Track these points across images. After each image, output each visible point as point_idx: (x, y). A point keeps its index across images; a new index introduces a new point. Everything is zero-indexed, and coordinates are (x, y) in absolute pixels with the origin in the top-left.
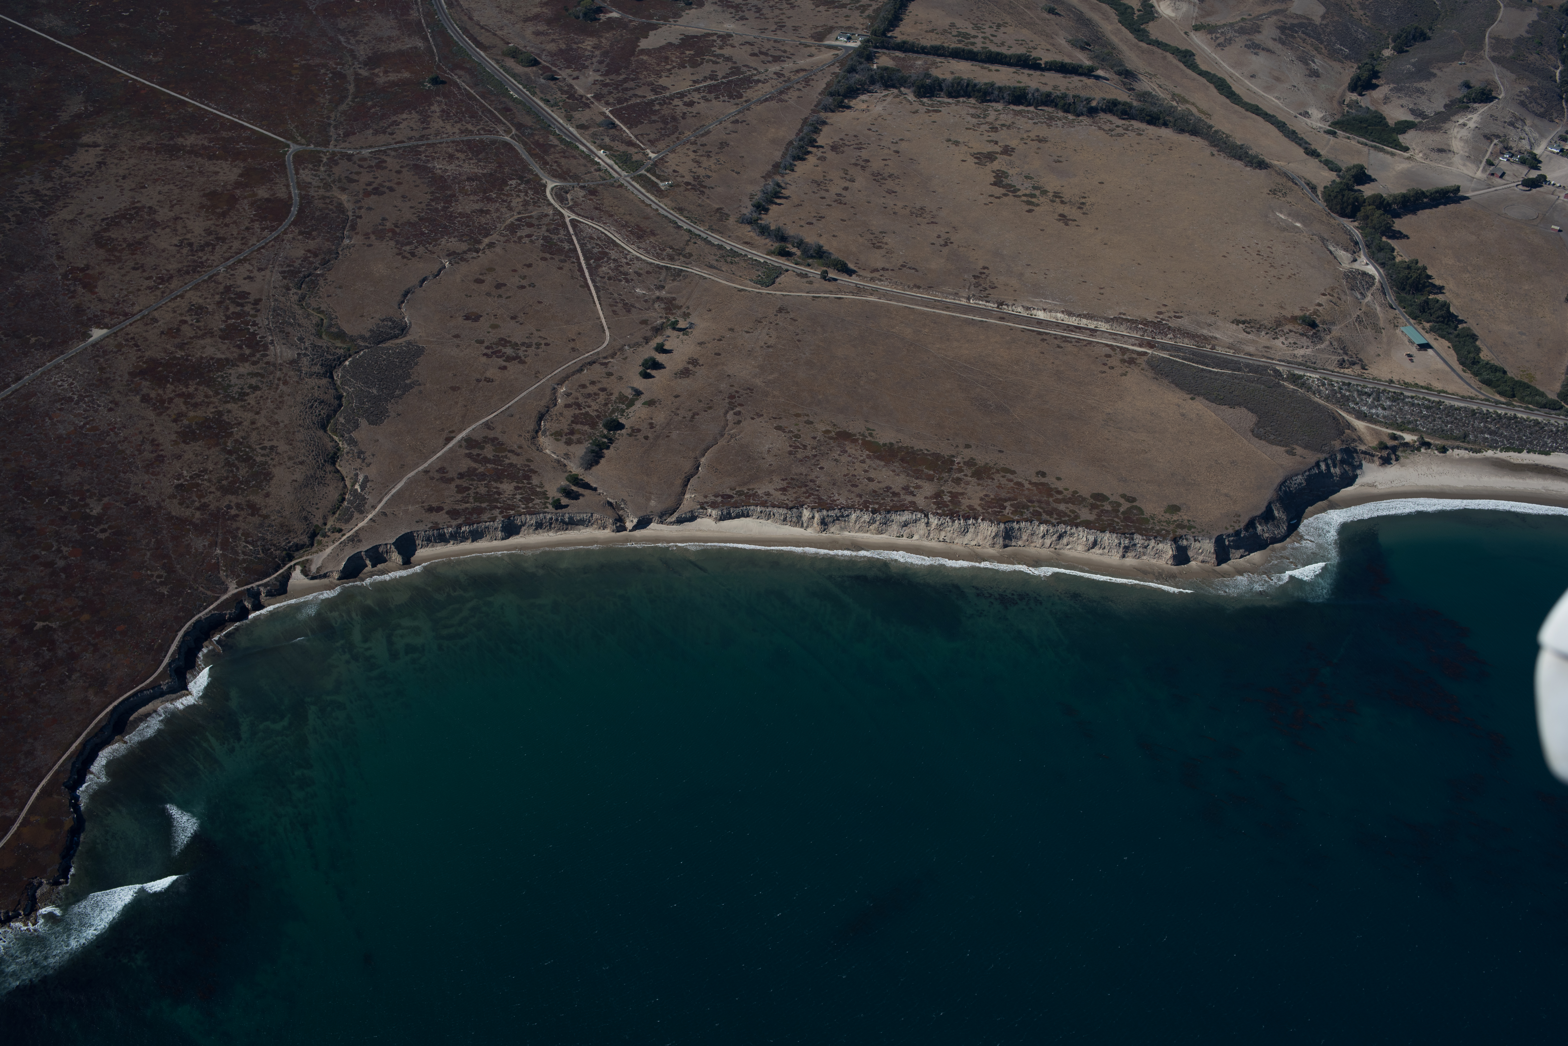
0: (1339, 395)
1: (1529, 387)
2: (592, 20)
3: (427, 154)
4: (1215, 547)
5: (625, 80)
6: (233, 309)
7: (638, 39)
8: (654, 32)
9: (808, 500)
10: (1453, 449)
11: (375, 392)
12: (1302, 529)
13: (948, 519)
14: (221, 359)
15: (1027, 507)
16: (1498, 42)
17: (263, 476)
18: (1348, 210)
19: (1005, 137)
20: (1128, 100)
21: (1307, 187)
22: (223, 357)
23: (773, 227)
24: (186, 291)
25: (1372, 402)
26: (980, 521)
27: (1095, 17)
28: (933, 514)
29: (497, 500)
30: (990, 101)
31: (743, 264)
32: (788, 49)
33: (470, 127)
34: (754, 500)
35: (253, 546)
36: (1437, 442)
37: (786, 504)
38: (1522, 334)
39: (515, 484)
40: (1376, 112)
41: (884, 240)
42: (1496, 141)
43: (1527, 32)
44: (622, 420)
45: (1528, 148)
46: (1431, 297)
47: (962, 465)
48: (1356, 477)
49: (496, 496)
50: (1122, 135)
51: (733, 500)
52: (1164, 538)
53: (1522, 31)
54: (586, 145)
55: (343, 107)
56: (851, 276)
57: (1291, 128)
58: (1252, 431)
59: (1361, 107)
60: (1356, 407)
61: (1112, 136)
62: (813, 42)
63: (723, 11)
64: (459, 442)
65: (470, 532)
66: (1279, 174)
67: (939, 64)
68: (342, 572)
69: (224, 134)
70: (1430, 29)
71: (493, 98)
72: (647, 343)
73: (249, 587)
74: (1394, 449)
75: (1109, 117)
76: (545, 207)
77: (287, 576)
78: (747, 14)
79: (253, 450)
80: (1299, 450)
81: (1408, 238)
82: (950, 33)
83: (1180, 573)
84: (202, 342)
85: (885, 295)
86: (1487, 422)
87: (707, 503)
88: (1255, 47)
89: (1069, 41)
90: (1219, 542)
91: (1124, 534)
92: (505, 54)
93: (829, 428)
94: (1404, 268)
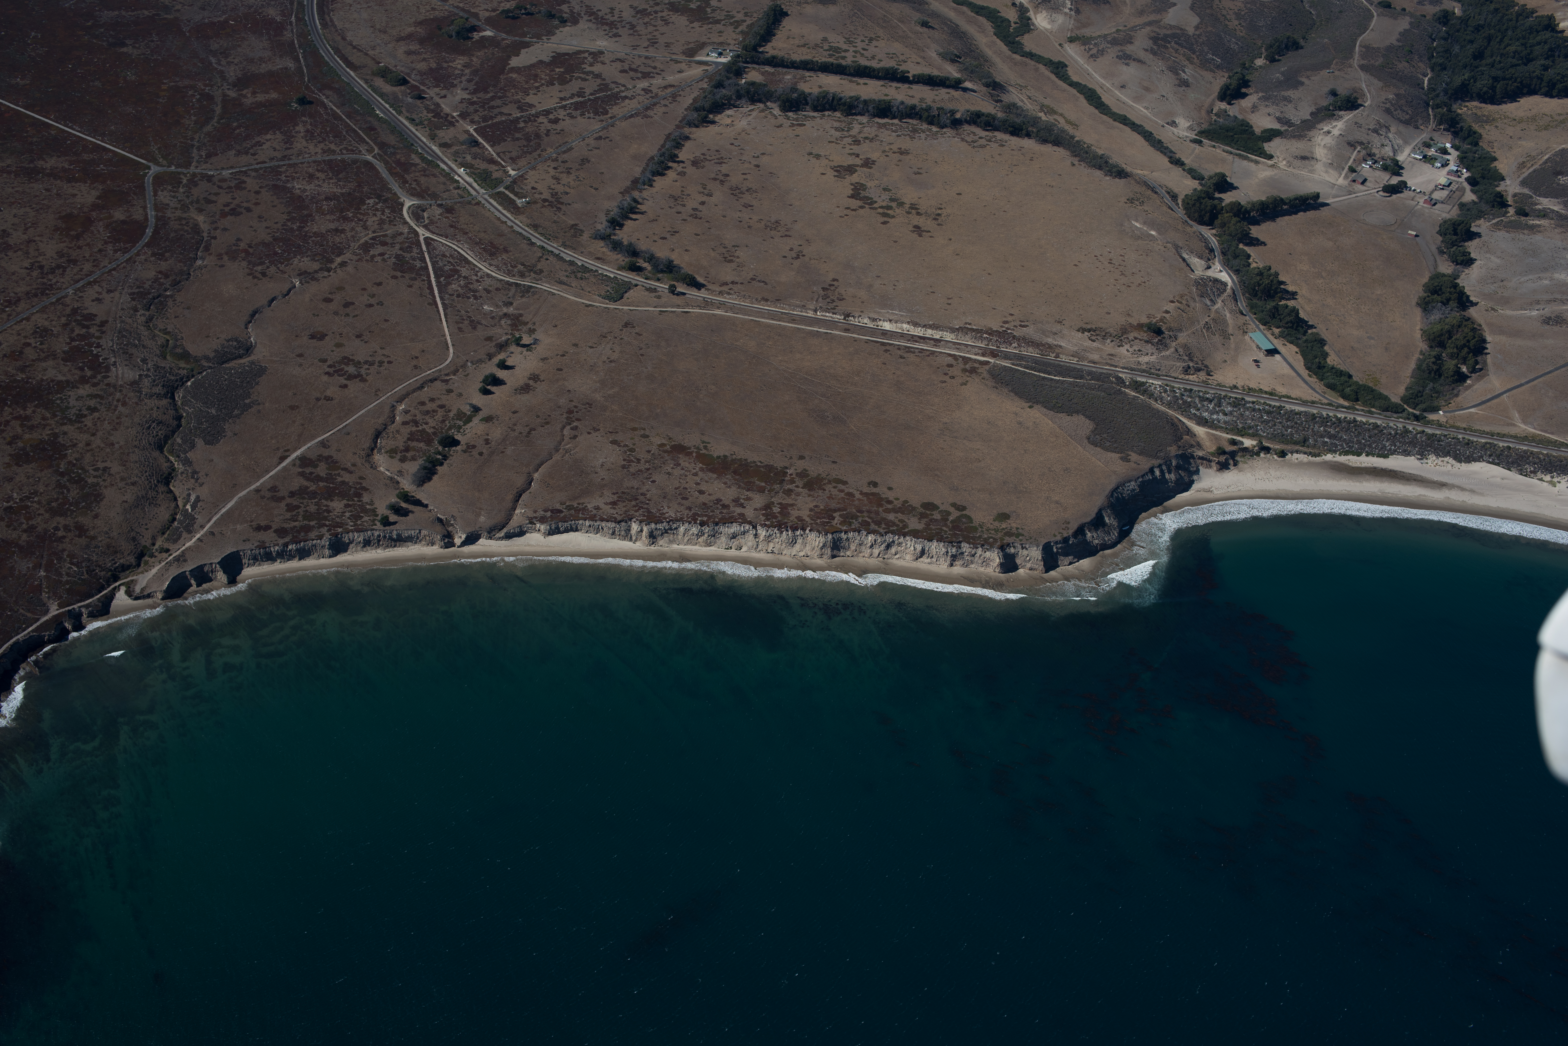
0: (1180, 402)
1: (1373, 391)
2: (464, 39)
3: (288, 174)
4: (1043, 554)
5: (493, 98)
6: (78, 331)
7: (509, 58)
8: (526, 50)
9: (637, 514)
10: (1292, 453)
11: (214, 412)
12: (1133, 535)
13: (776, 530)
14: (62, 381)
15: (856, 517)
16: (1368, 50)
17: (94, 497)
18: (1206, 218)
19: (867, 150)
20: (993, 112)
21: (1167, 196)
22: (64, 379)
23: (626, 243)
24: (33, 314)
25: (1214, 408)
26: (807, 531)
27: (971, 29)
28: (761, 525)
29: (326, 518)
30: (855, 114)
31: (593, 279)
32: (658, 65)
33: (333, 147)
34: (583, 514)
35: (78, 567)
36: (1277, 447)
37: (615, 518)
38: (1370, 338)
39: (345, 502)
40: (1243, 120)
41: (736, 254)
42: (1359, 148)
43: (1398, 40)
44: (458, 437)
45: (1391, 154)
46: (1283, 302)
47: (794, 476)
48: (1192, 482)
49: (326, 514)
50: (984, 146)
51: (562, 515)
52: (991, 546)
53: (1393, 40)
54: (447, 163)
55: (208, 128)
56: (700, 290)
57: (1157, 137)
58: (1088, 438)
59: (1229, 115)
60: (1198, 413)
61: (974, 147)
62: (684, 58)
63: (597, 29)
64: (293, 460)
65: (297, 550)
66: (1138, 183)
67: (808, 79)
68: (166, 591)
69: (85, 156)
70: (1304, 38)
71: (359, 118)
72: (490, 359)
73: (70, 608)
74: (1233, 454)
75: (973, 128)
76: (401, 226)
77: (111, 597)
78: (620, 31)
79: (86, 471)
80: (1134, 457)
81: (1265, 245)
82: (822, 47)
83: (1008, 581)
84: (44, 364)
85: (732, 308)
86: (1326, 426)
87: (536, 518)
88: (1126, 58)
89: (939, 54)
90: (1047, 549)
91: (951, 542)
92: (374, 74)
93: (664, 441)
94: (1257, 275)
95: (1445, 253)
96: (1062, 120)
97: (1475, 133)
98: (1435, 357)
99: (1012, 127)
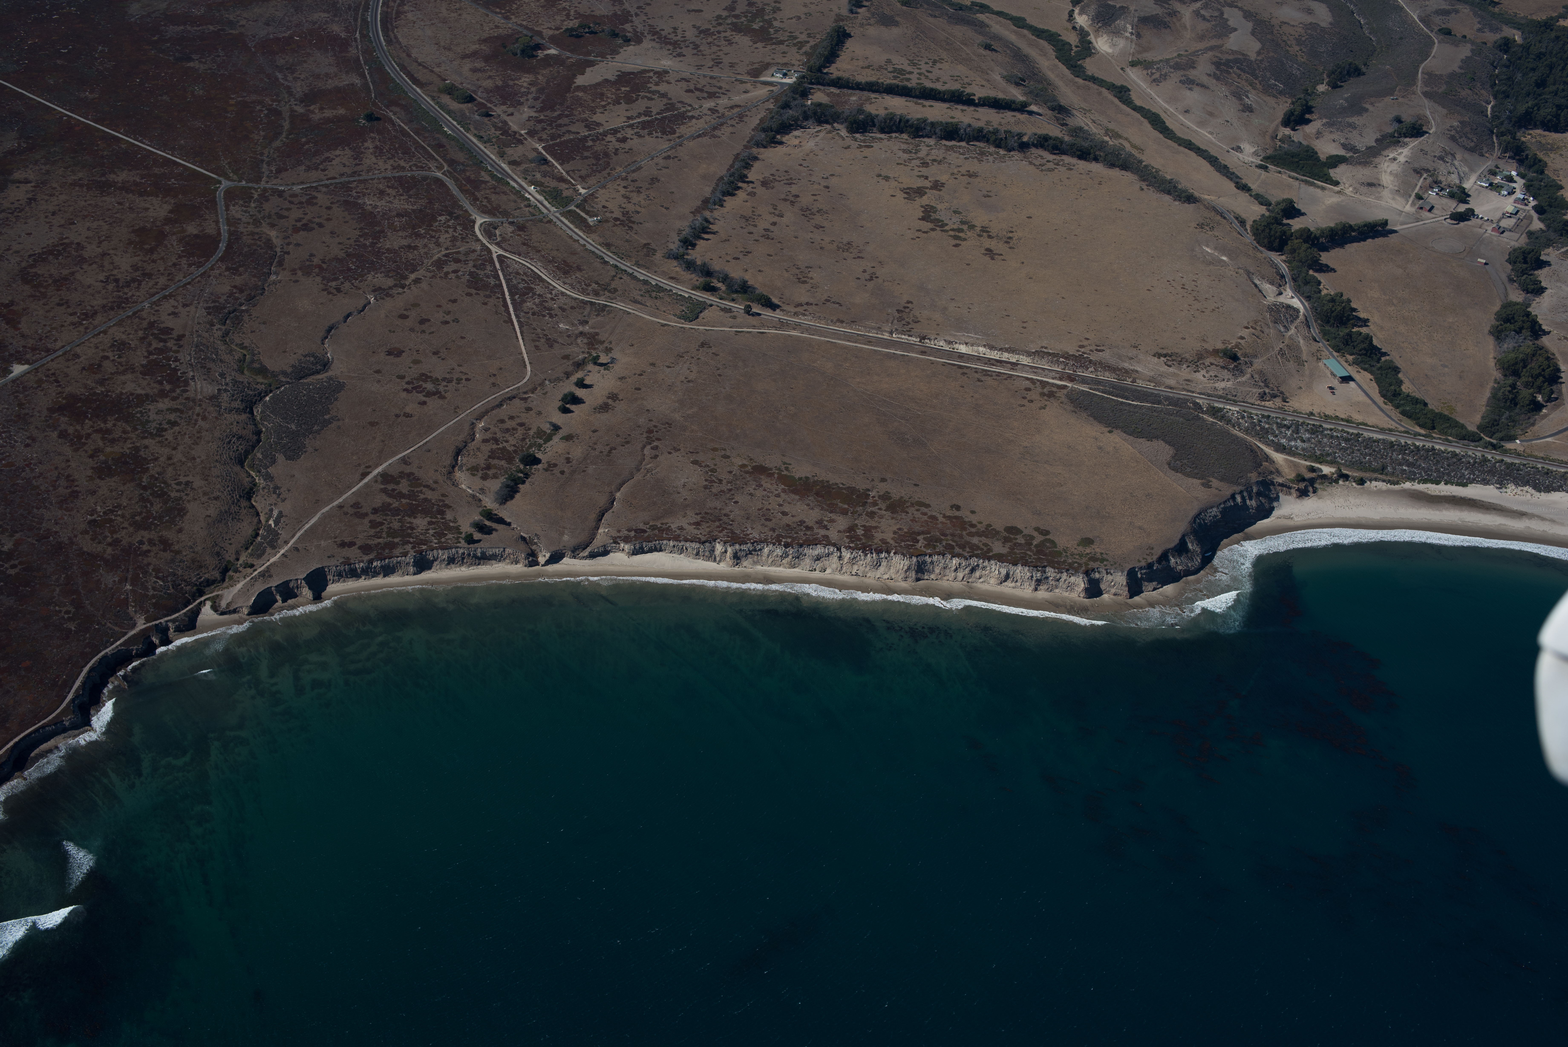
0: (1258, 428)
1: (1449, 419)
2: (529, 57)
3: (358, 190)
4: (1127, 579)
5: (560, 117)
6: (155, 344)
7: (574, 76)
8: (591, 69)
9: (721, 534)
10: (1371, 481)
11: (294, 427)
12: (1216, 561)
13: (860, 553)
14: (141, 395)
15: (940, 541)
16: (1431, 78)
17: (177, 511)
18: (1276, 244)
19: (935, 172)
20: (1060, 135)
21: (1236, 221)
22: (143, 392)
23: (699, 262)
24: (110, 327)
25: (1291, 435)
26: (892, 554)
27: (1033, 53)
28: (846, 547)
29: (410, 536)
30: (922, 136)
31: (667, 299)
32: (723, 85)
33: (402, 163)
34: (667, 534)
35: (163, 581)
36: (1355, 474)
37: (699, 539)
38: (1444, 366)
39: (428, 519)
40: (1308, 146)
41: (810, 275)
42: (1425, 175)
43: (1460, 68)
44: (539, 455)
45: (1457, 182)
46: (1355, 329)
47: (876, 498)
48: (1272, 509)
49: (409, 531)
50: (1052, 170)
51: (646, 535)
52: (1076, 571)
53: (1455, 67)
54: (517, 181)
55: (277, 143)
56: (774, 310)
57: (1223, 162)
58: (1169, 464)
59: (1293, 141)
60: (1276, 440)
61: (1042, 170)
62: (749, 78)
63: (661, 48)
64: (375, 477)
65: (382, 566)
66: (1207, 208)
67: (873, 100)
68: (251, 607)
69: (156, 170)
70: (1365, 64)
71: (427, 135)
72: (568, 378)
73: (157, 622)
74: (1312, 481)
75: (1040, 152)
76: (473, 243)
77: (197, 612)
78: (684, 51)
79: (168, 485)
80: (1215, 483)
81: (1335, 271)
82: (886, 69)
83: (1092, 606)
84: (123, 378)
85: (808, 329)
86: (1405, 454)
87: (620, 537)
88: (1189, 83)
89: (1004, 77)
90: (1131, 575)
91: (1036, 567)
92: (441, 91)
93: (745, 462)
94: (1329, 301)
95: (1515, 281)
96: (1127, 145)
97: (1540, 161)
98: (1510, 386)
99: (1080, 151)
